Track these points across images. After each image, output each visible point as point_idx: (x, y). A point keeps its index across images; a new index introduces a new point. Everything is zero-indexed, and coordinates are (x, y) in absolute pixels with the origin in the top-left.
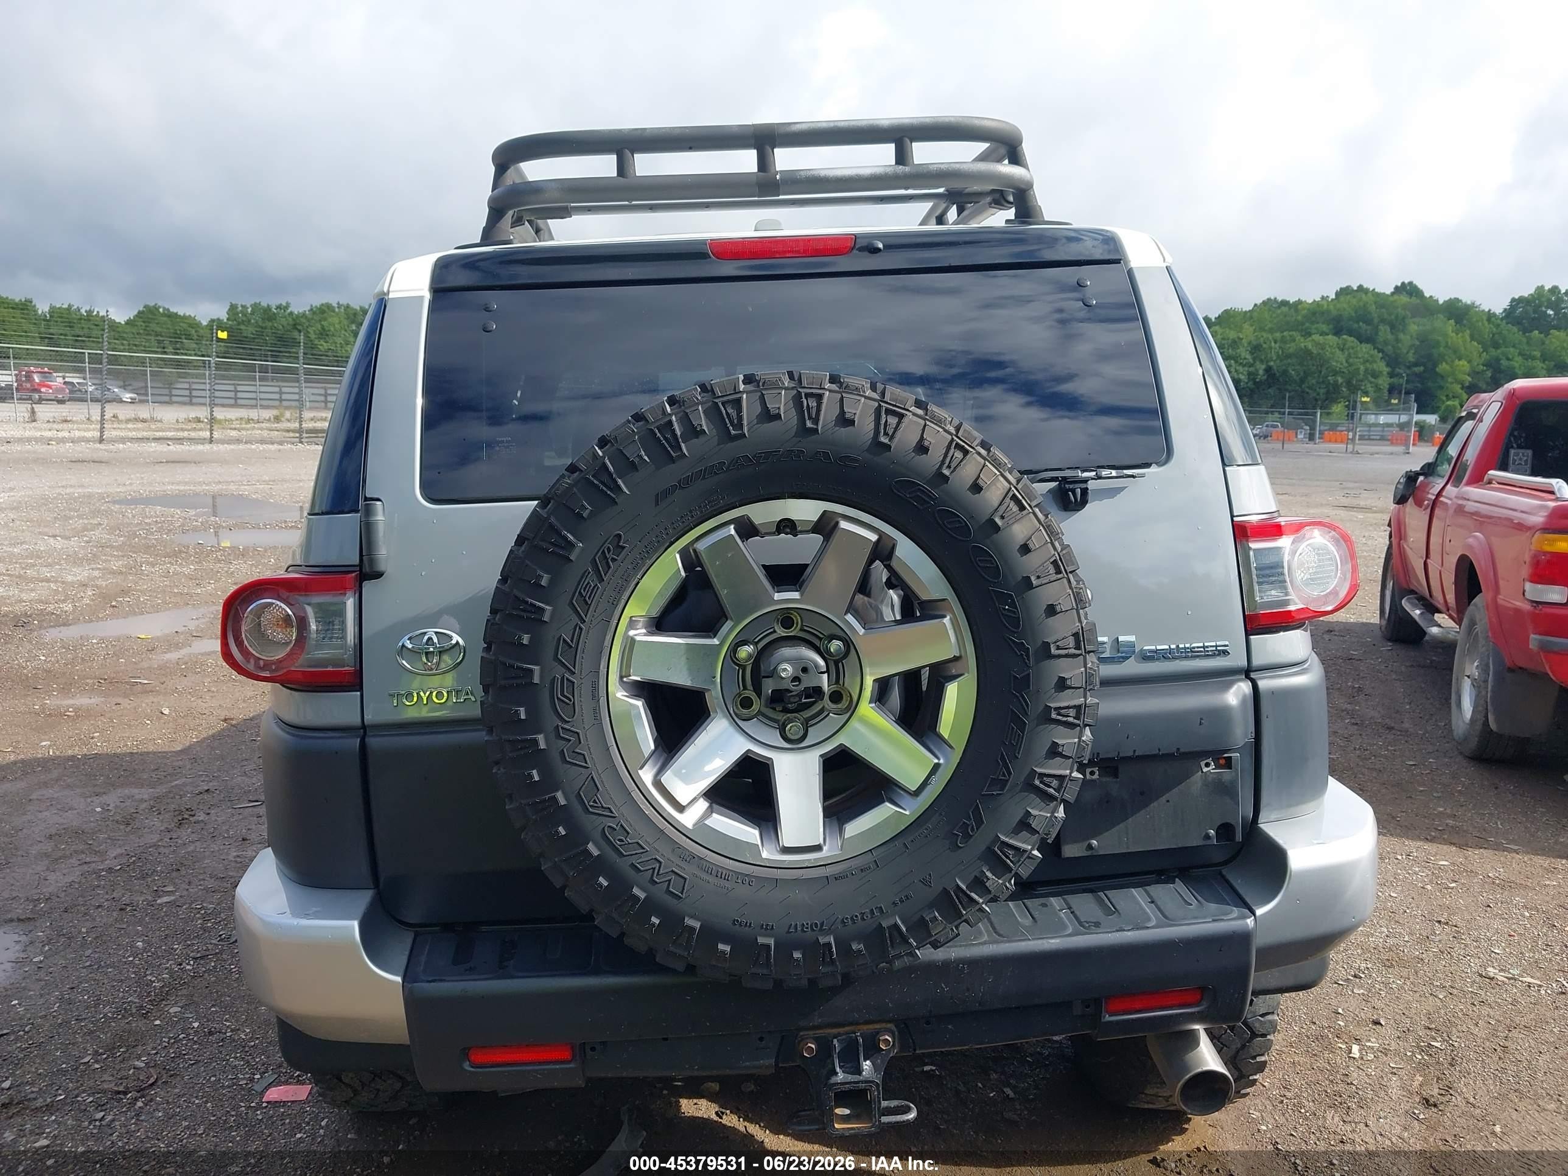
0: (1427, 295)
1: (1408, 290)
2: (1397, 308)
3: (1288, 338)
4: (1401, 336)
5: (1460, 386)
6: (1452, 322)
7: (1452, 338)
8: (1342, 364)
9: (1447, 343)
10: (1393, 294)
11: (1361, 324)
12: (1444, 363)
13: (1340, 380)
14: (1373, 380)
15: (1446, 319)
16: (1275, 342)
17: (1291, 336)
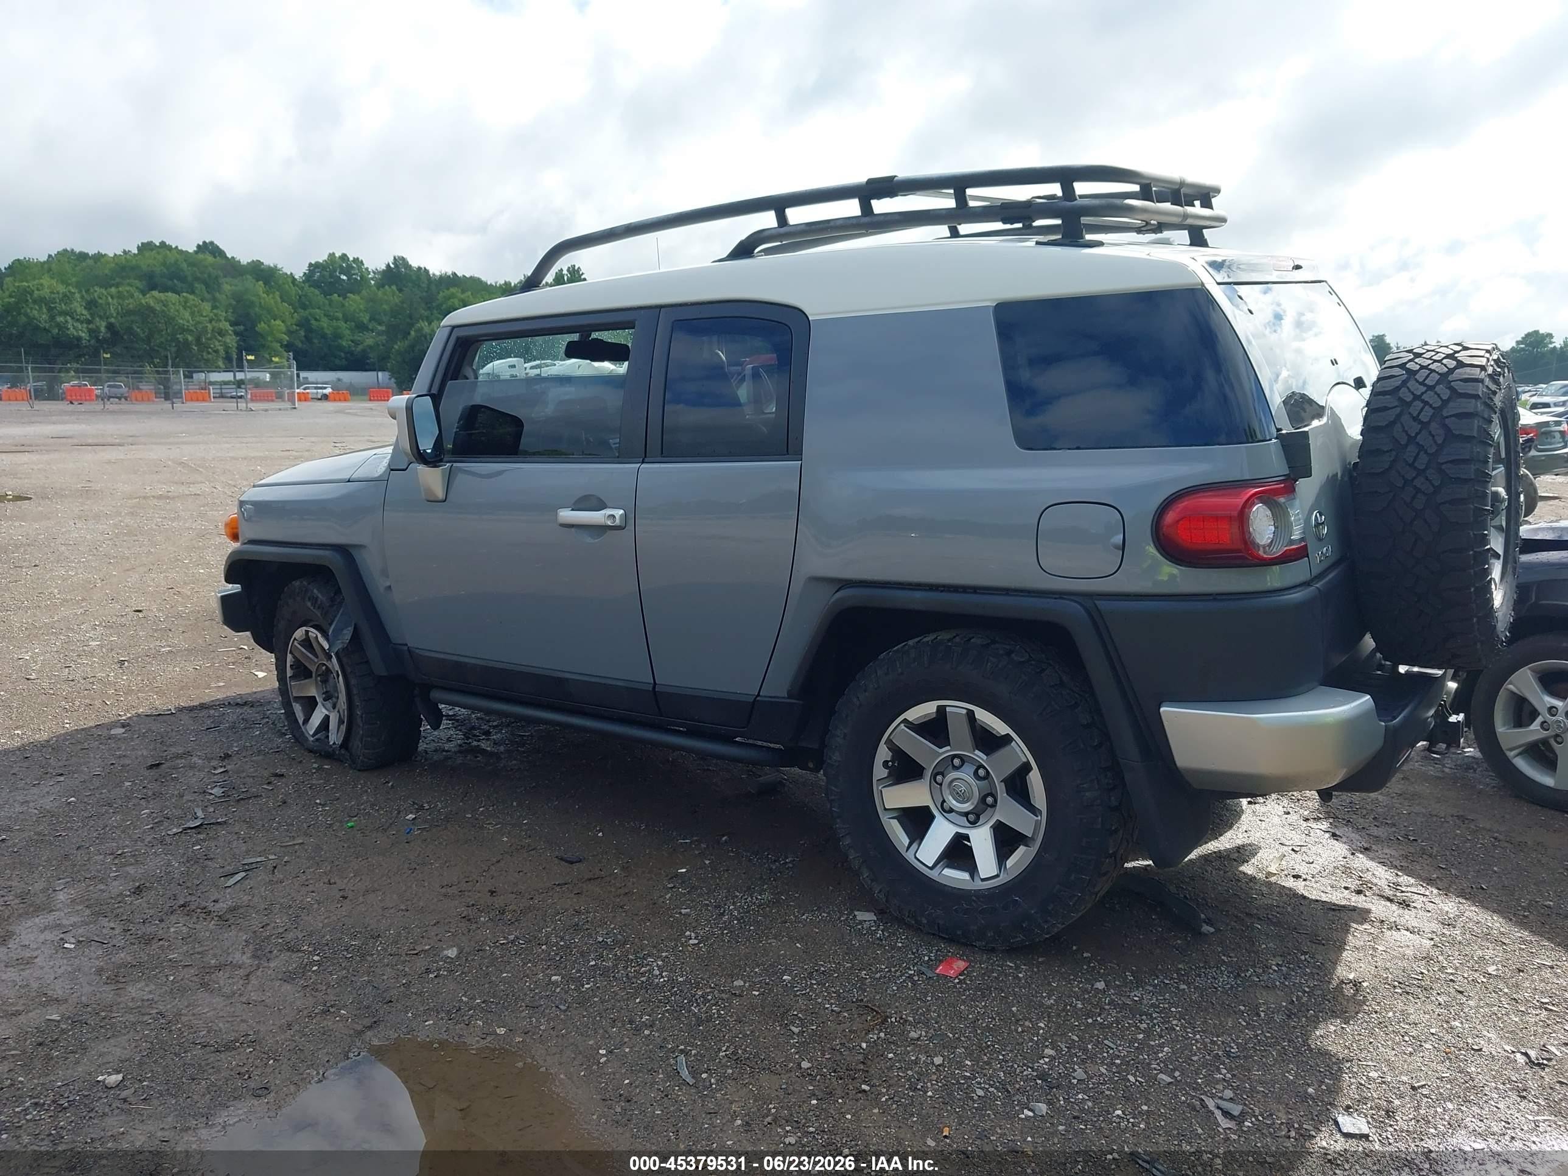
0: (229, 256)
1: (209, 249)
2: (207, 267)
3: (125, 293)
4: (217, 295)
5: (279, 344)
6: (261, 283)
7: (264, 298)
8: (188, 322)
9: (260, 303)
10: (196, 252)
11: (175, 281)
12: (262, 323)
13: (190, 338)
14: (220, 338)
15: (254, 281)
16: (112, 298)
17: (127, 292)
